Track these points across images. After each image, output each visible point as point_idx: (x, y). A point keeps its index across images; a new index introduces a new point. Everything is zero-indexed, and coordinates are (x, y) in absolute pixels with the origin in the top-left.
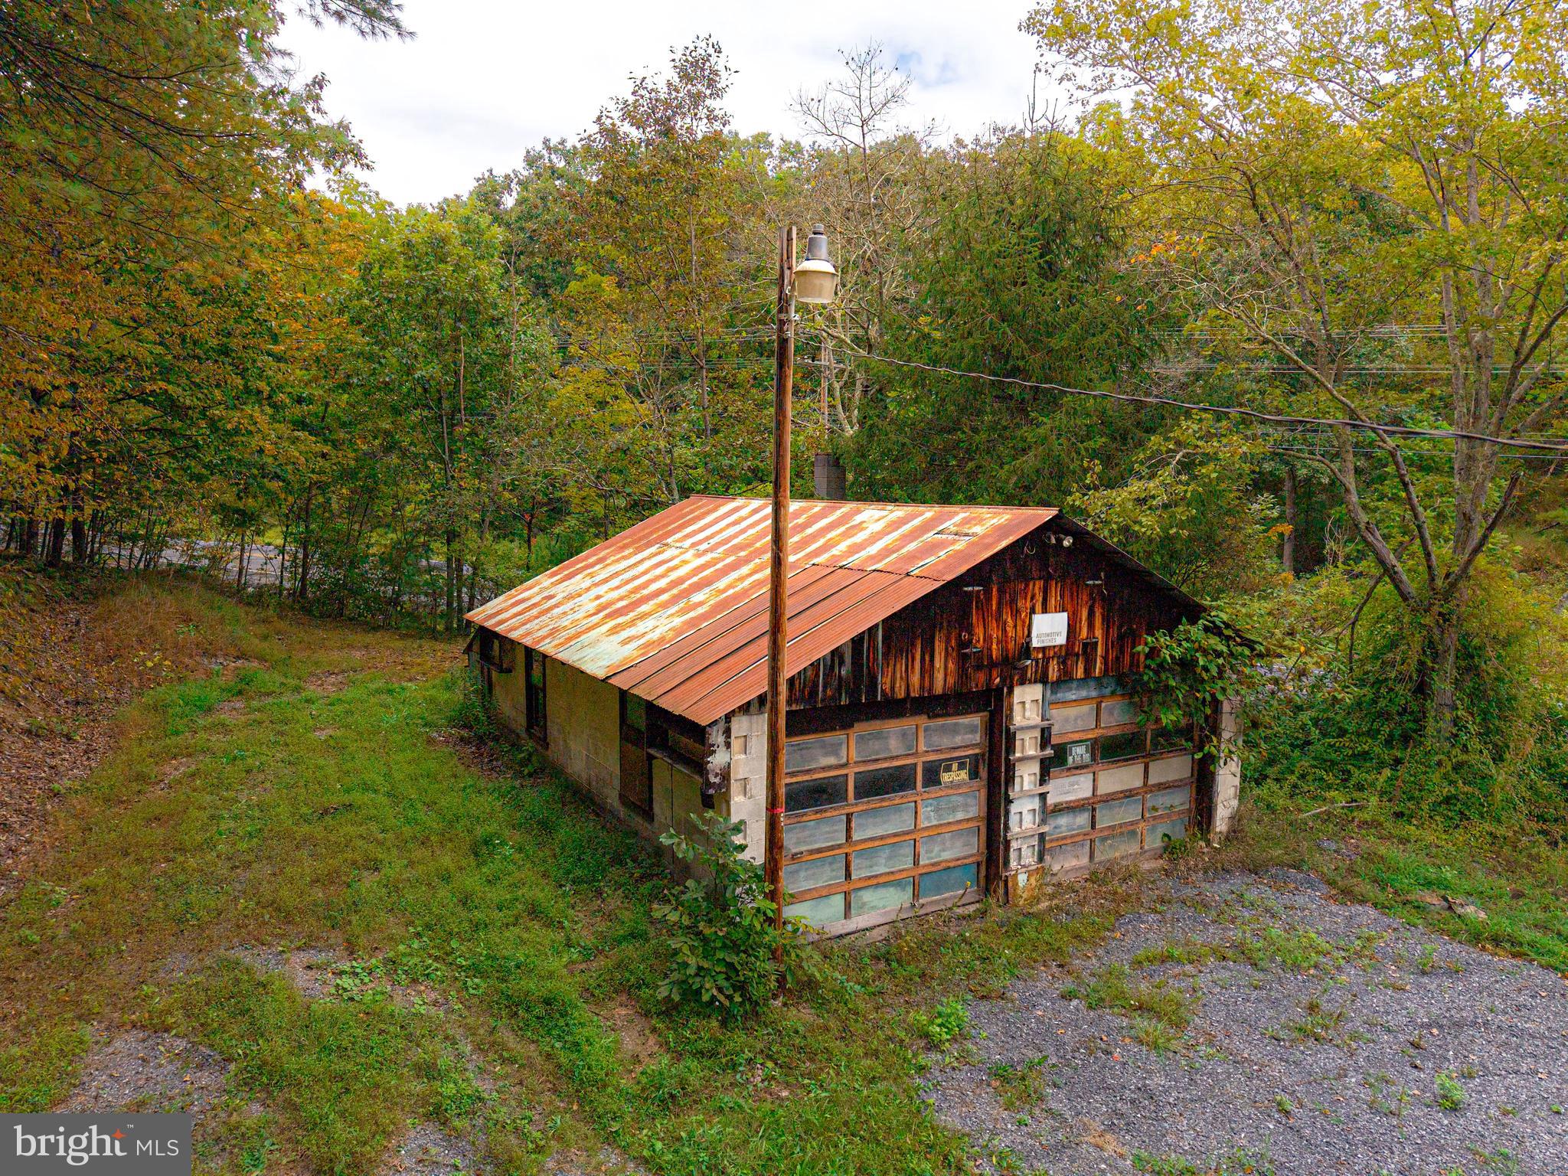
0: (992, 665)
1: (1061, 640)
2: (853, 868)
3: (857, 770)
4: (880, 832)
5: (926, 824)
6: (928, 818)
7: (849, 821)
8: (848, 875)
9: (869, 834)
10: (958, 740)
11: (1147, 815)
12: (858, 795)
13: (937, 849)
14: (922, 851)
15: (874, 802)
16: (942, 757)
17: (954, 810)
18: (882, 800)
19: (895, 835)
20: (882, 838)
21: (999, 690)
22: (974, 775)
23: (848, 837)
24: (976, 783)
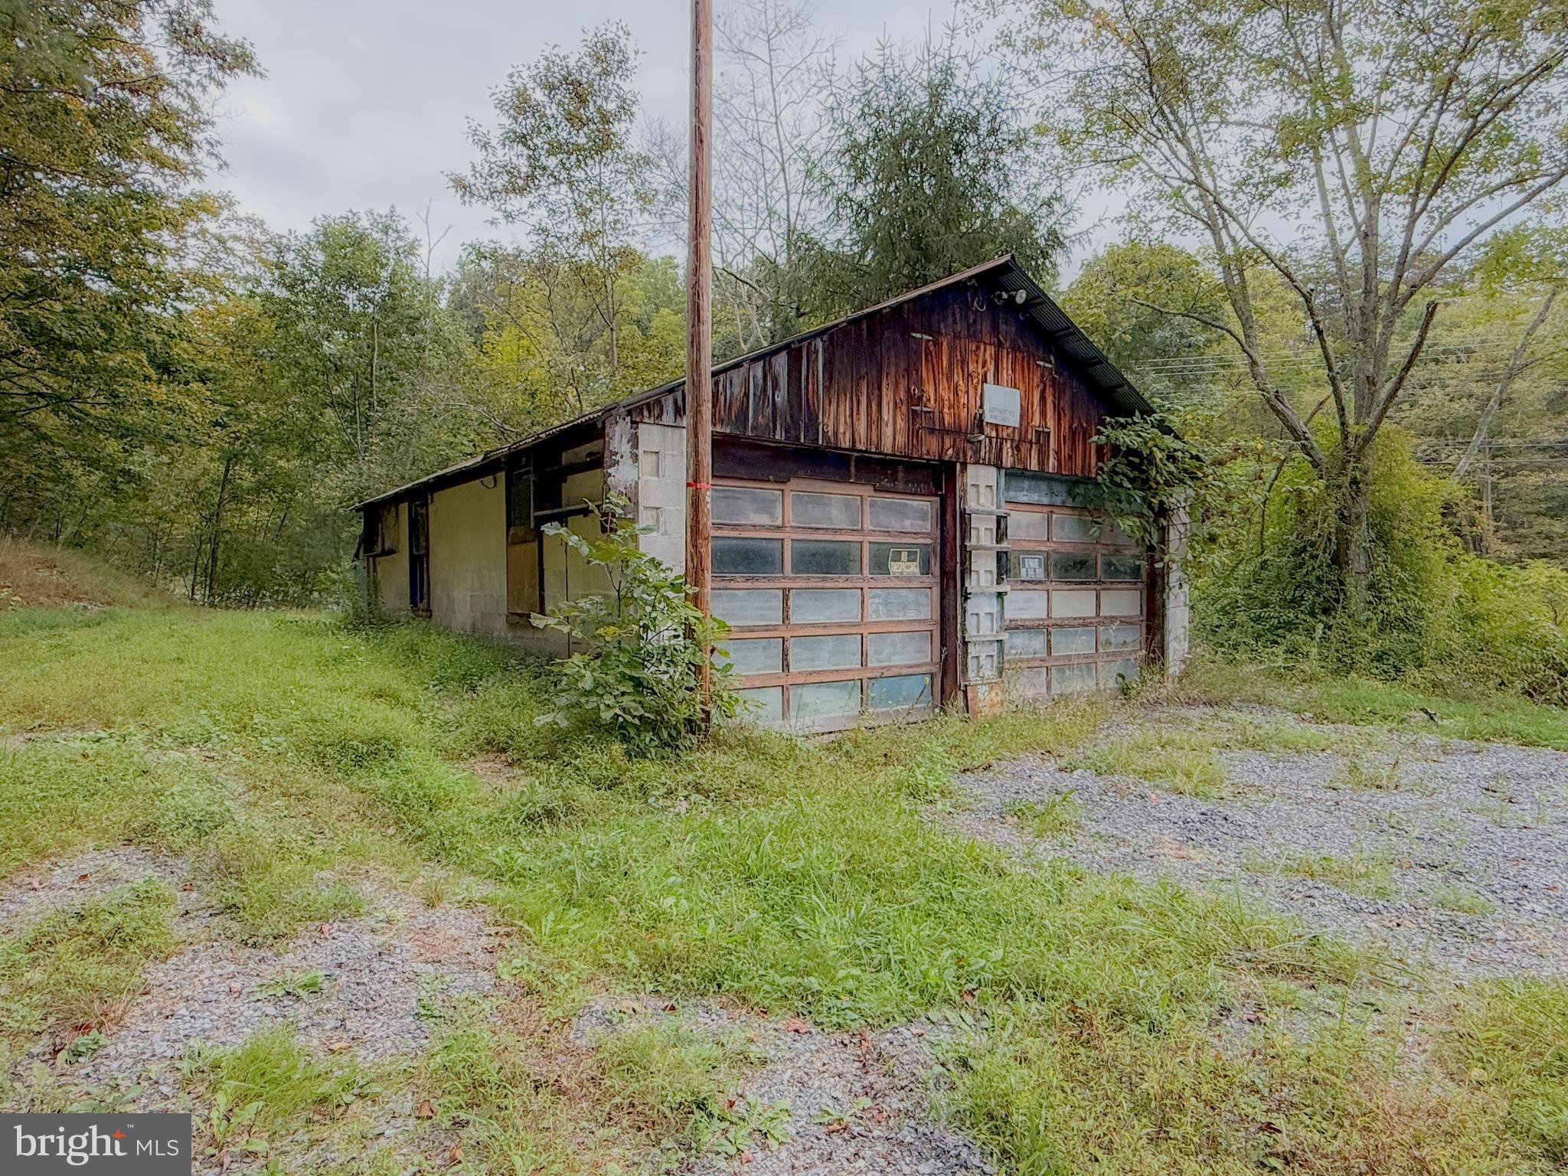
0: (944, 432)
1: (1014, 421)
2: (790, 658)
3: (795, 536)
4: (822, 620)
5: (874, 618)
6: (876, 612)
7: (786, 599)
8: (786, 666)
9: (811, 619)
10: (908, 525)
11: (1101, 650)
12: (797, 568)
13: (886, 651)
14: (870, 648)
15: (815, 580)
16: (890, 540)
17: (905, 607)
18: (824, 579)
19: (840, 625)
20: (825, 626)
21: (950, 466)
22: (926, 570)
23: (786, 618)
24: (928, 580)
